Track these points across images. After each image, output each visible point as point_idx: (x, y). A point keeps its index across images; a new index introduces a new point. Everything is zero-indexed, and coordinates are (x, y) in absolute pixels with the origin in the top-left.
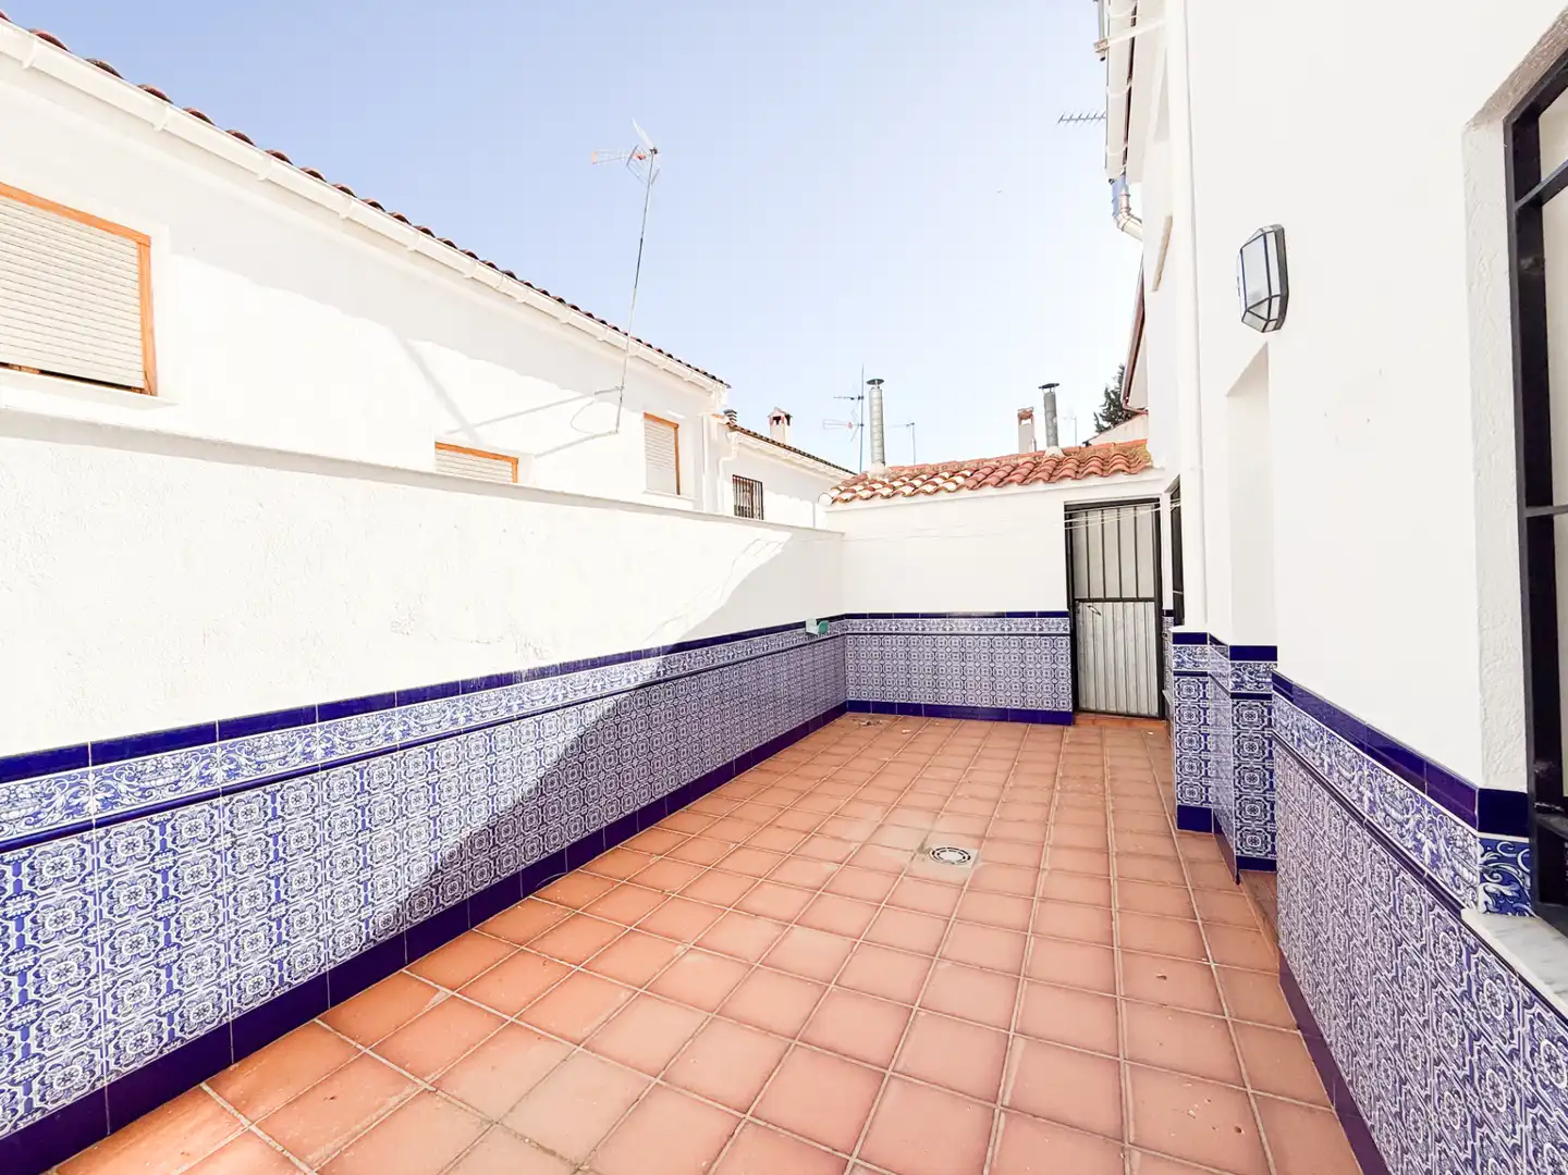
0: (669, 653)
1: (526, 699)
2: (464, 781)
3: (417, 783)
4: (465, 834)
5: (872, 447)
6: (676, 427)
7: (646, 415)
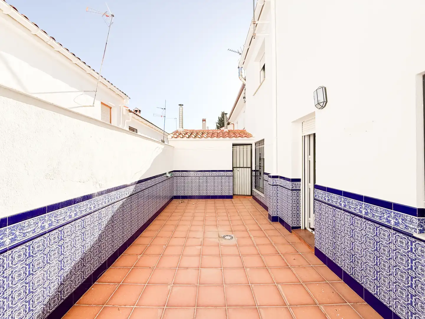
0: (137, 184)
1: (96, 204)
2: (73, 241)
3: (55, 246)
4: (73, 264)
5: (180, 123)
6: (111, 108)
7: (102, 103)
